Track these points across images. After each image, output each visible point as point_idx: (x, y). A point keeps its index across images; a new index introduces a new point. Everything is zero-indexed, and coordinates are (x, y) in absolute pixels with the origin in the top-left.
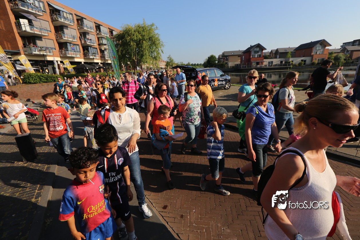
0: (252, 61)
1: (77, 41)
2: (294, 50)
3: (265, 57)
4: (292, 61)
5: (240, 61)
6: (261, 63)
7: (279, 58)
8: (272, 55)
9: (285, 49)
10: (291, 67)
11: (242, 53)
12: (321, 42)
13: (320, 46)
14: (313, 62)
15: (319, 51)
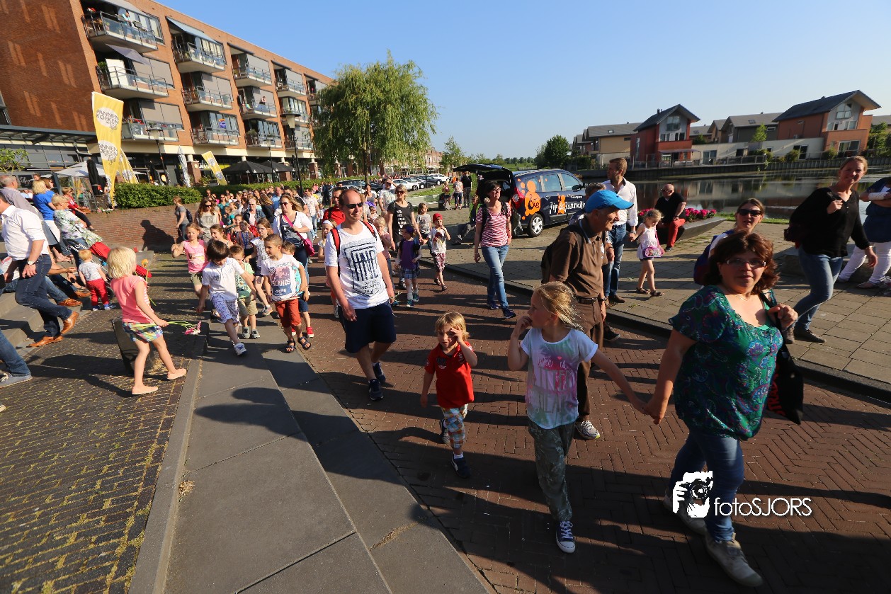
0: (661, 151)
1: (232, 107)
2: (773, 121)
3: (697, 140)
4: (769, 150)
5: (629, 150)
6: (683, 156)
7: (734, 141)
8: (713, 135)
9: (751, 118)
10: (764, 166)
11: (635, 131)
12: (849, 97)
13: (847, 108)
14: (826, 150)
15: (844, 122)
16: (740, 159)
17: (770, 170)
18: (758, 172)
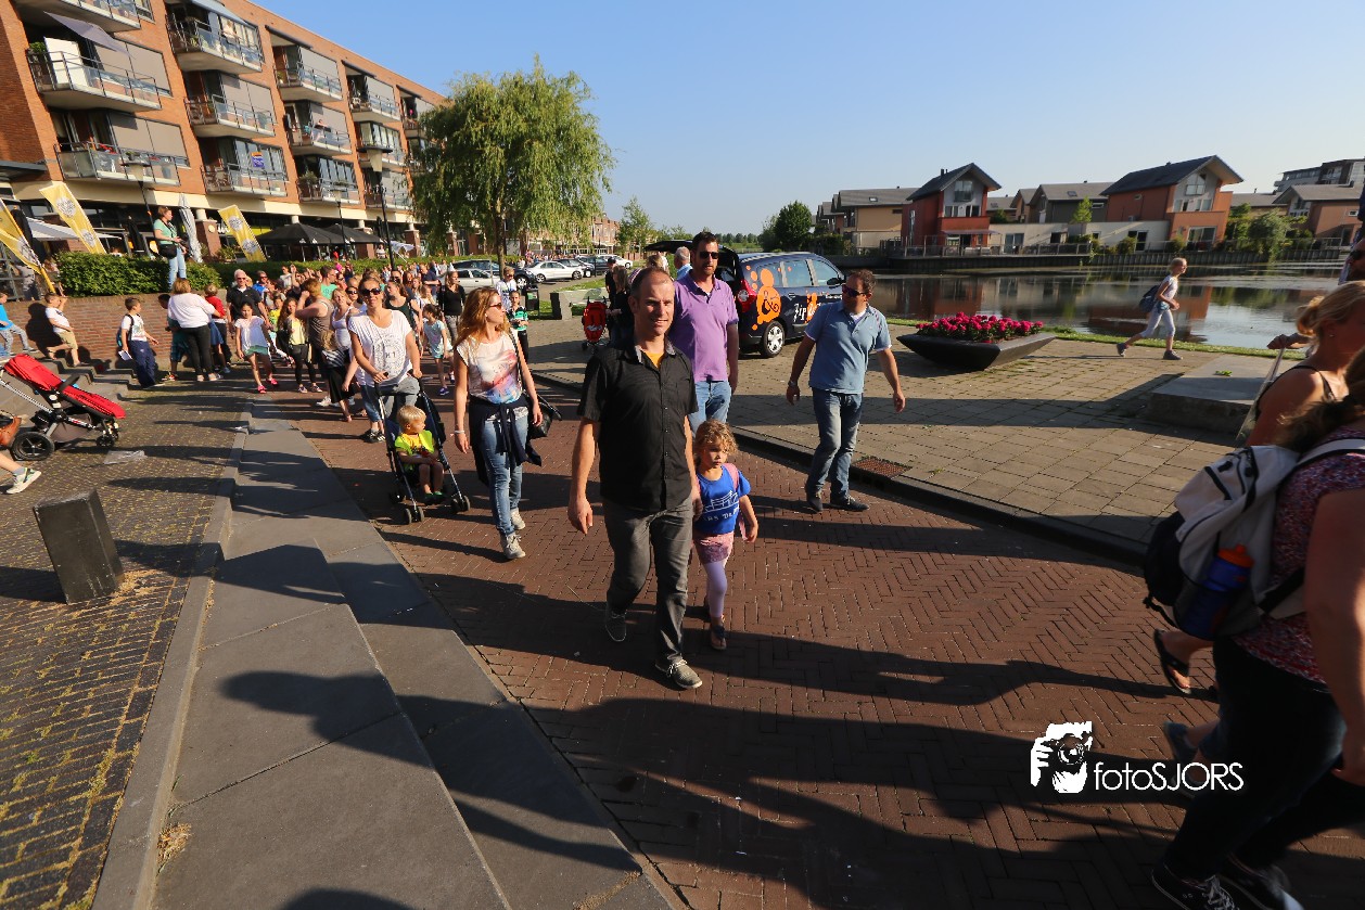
0: (946, 232)
1: (274, 133)
2: (1102, 194)
4: (1096, 236)
5: (899, 227)
6: (977, 240)
7: (1048, 221)
8: (1019, 210)
9: (1070, 189)
10: (1089, 258)
11: (908, 199)
12: (1203, 165)
13: (1200, 180)
14: (1172, 239)
15: (1196, 199)
16: (1056, 247)
17: (1096, 265)
18: (1080, 268)
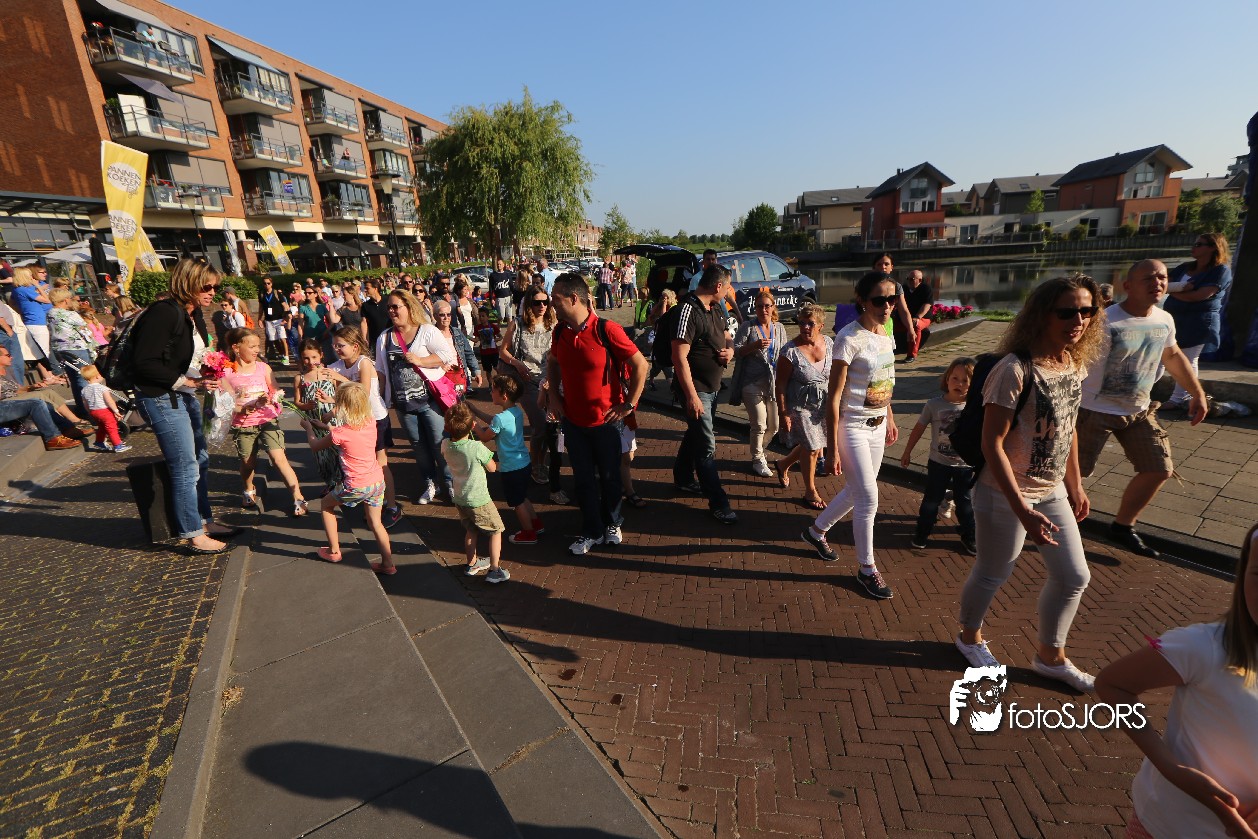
0: (903, 226)
1: (302, 163)
2: (1053, 185)
3: (952, 211)
4: (1048, 224)
5: (859, 224)
6: (933, 232)
7: (1002, 212)
8: (974, 202)
9: (1022, 181)
10: (1042, 245)
11: (867, 197)
12: (1151, 154)
13: (1149, 168)
14: (1123, 224)
15: (1145, 187)
16: (1009, 237)
17: (1049, 252)
18: (1034, 255)
